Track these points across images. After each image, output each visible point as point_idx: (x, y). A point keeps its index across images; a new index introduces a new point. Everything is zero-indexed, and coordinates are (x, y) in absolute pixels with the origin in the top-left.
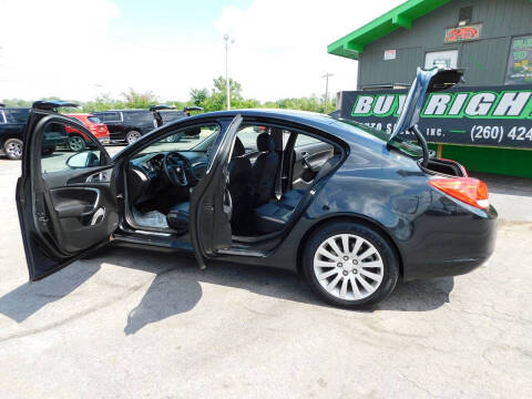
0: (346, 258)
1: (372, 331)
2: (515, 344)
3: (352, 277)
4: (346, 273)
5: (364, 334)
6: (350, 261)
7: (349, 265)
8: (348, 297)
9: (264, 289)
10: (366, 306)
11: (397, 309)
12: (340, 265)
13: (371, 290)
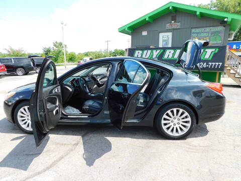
0: (175, 118)
1: (191, 147)
3: (177, 126)
4: (175, 124)
5: (189, 148)
6: (177, 119)
9: (136, 136)
13: (186, 130)
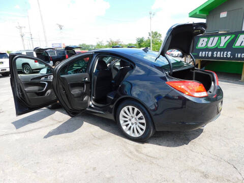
2: (203, 170)
7: (133, 120)
8: (133, 135)
10: (140, 140)
11: (157, 144)
12: (130, 120)
